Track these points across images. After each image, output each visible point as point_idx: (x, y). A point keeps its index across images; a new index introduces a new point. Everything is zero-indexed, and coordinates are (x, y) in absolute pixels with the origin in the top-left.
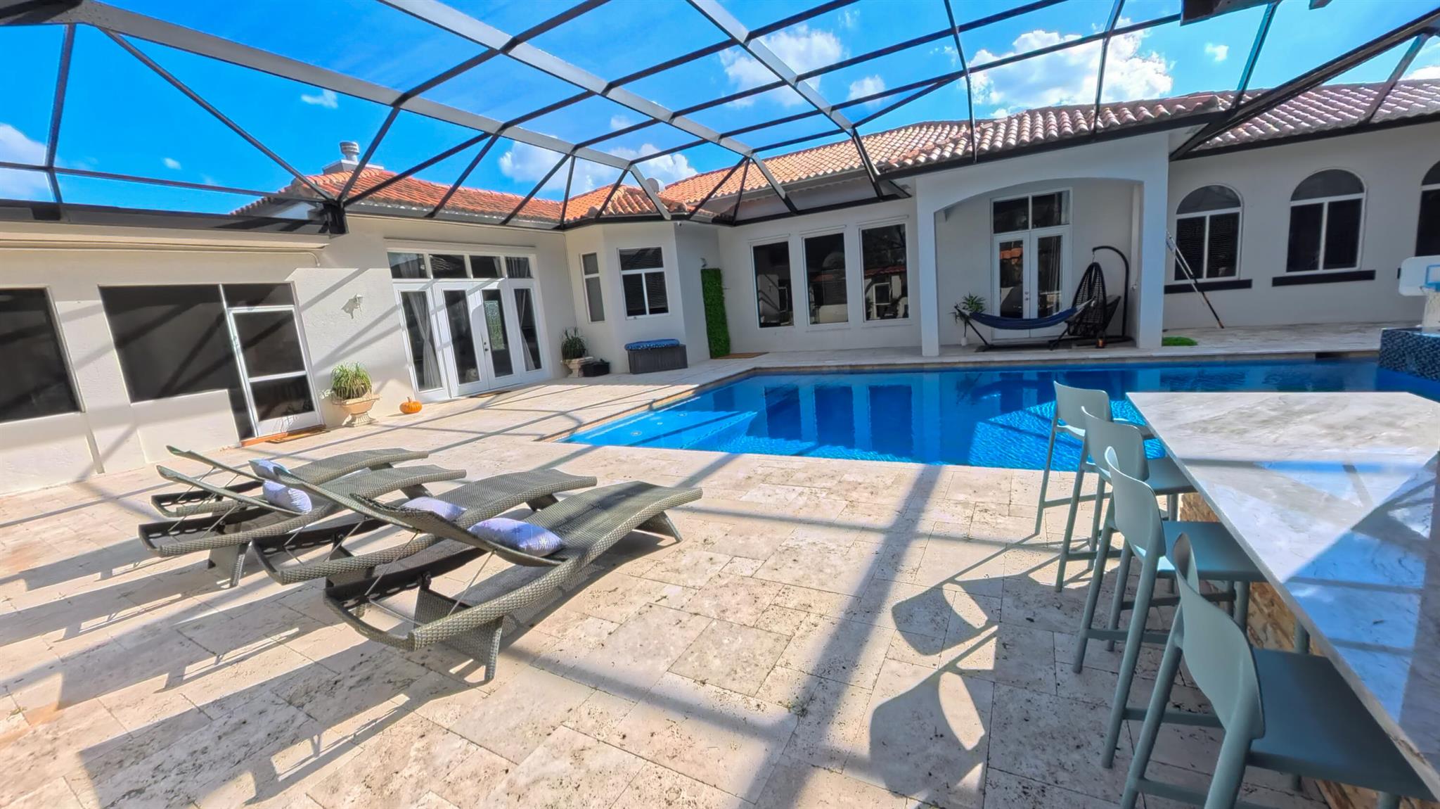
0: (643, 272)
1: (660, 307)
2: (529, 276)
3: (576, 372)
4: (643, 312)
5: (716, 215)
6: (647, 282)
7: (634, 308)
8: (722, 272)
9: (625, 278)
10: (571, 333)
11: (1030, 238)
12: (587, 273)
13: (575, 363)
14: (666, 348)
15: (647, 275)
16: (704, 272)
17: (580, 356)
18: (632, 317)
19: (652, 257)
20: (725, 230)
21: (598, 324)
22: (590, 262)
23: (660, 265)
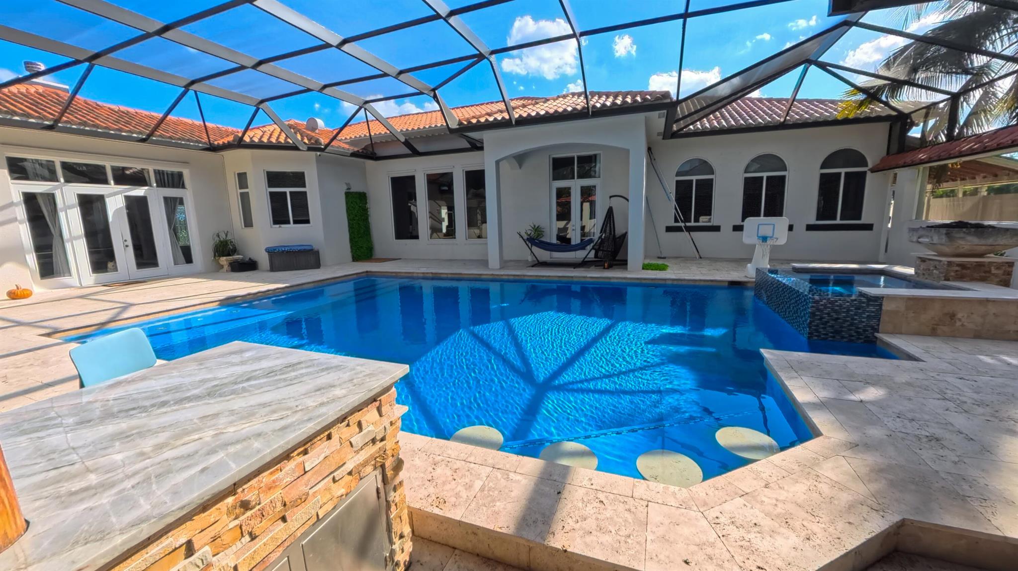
0: (288, 190)
1: (303, 218)
2: (183, 187)
3: (226, 267)
4: (288, 223)
5: (356, 149)
6: (291, 200)
7: (279, 218)
8: (367, 195)
9: (272, 194)
10: (223, 237)
11: (575, 185)
12: (241, 188)
13: (224, 260)
14: (300, 252)
15: (291, 193)
16: (348, 194)
17: (229, 255)
18: (278, 226)
19: (298, 179)
20: (370, 163)
21: (248, 230)
22: (242, 179)
23: (304, 186)
